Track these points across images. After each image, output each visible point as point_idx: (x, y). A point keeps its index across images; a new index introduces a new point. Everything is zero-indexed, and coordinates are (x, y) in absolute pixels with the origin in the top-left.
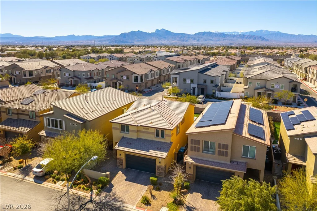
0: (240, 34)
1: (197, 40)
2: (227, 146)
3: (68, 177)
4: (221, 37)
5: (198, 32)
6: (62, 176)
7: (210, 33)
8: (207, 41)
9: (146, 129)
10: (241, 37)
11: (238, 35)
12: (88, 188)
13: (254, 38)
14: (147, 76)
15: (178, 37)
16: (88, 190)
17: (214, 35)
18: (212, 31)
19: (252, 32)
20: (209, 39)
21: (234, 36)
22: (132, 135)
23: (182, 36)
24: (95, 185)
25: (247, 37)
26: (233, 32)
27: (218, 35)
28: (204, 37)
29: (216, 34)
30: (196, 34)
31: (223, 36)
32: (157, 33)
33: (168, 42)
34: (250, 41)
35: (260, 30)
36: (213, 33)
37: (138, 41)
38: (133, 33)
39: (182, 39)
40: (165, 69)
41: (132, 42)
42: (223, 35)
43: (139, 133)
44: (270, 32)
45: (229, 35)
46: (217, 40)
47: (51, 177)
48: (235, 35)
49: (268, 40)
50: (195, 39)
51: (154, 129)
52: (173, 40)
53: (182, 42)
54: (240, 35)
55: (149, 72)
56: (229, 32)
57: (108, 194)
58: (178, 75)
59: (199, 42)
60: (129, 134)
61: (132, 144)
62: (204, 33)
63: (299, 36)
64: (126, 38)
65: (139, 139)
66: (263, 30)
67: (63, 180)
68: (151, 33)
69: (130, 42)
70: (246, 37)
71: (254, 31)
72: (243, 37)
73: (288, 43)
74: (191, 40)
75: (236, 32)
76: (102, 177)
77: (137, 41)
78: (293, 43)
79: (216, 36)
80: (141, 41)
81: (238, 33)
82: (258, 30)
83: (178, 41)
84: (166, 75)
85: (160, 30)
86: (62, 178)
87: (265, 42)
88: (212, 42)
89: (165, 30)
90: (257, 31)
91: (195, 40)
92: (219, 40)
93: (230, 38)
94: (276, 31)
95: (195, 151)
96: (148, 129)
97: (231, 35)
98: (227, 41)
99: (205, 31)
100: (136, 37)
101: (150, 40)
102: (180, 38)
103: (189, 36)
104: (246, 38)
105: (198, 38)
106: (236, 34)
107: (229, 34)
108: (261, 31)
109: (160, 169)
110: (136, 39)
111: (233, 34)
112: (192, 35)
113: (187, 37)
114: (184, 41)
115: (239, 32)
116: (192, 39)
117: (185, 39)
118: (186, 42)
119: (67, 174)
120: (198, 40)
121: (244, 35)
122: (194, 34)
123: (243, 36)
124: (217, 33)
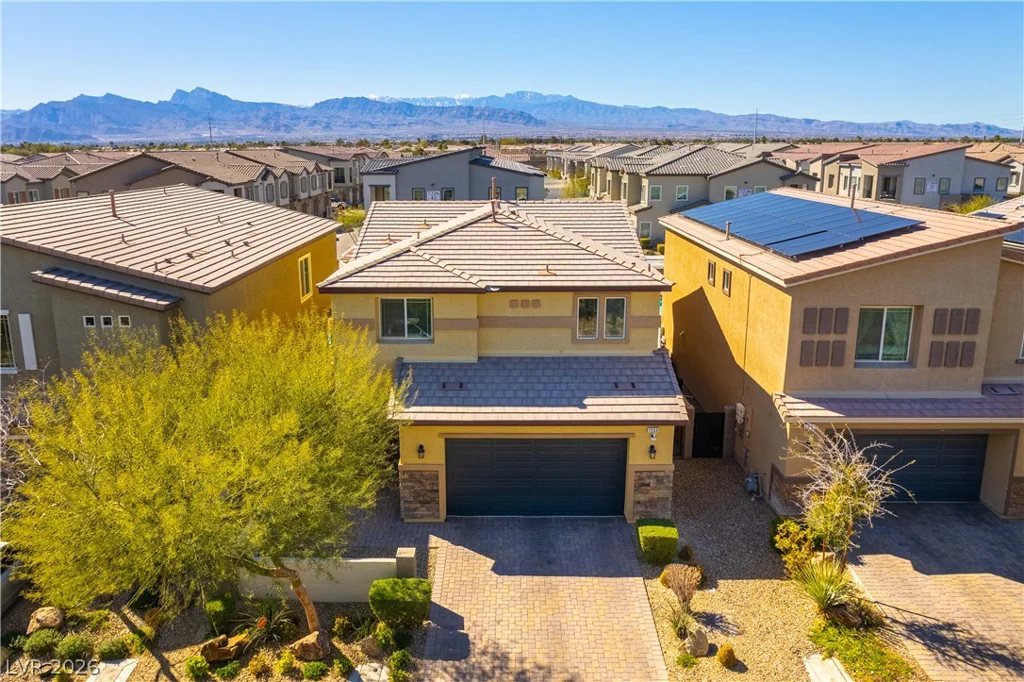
0: (458, 104)
1: (324, 125)
2: (974, 315)
3: (147, 629)
4: (400, 113)
5: (324, 100)
6: (95, 630)
7: (363, 103)
8: (358, 128)
9: (525, 304)
10: (463, 114)
11: (453, 107)
12: (321, 665)
13: (503, 117)
14: (252, 191)
15: (257, 117)
16: (324, 673)
17: (377, 108)
18: (372, 96)
19: (492, 97)
20: (364, 122)
21: (442, 111)
22: (448, 348)
23: (272, 113)
24: (348, 635)
25: (481, 114)
26: (438, 99)
27: (389, 109)
28: (346, 115)
29: (384, 104)
30: (317, 104)
31: (408, 112)
32: (177, 102)
33: (224, 134)
34: (491, 126)
35: (518, 93)
36: (374, 102)
37: (110, 131)
38: (84, 103)
39: (273, 122)
40: (305, 174)
41: (86, 137)
42: (406, 108)
43: (488, 332)
44: (546, 97)
45: (425, 109)
46: (389, 125)
47: (18, 652)
48: (443, 108)
49: (542, 123)
50: (314, 122)
51: (570, 294)
52: (243, 128)
53: (272, 134)
54: (460, 106)
55: (260, 180)
56: (425, 100)
57: (463, 665)
58: (393, 177)
59: (330, 133)
60: (432, 341)
61: (470, 386)
62: (345, 102)
63: (626, 109)
64: (60, 122)
65: (488, 363)
66: (526, 93)
67: (116, 655)
68: (156, 102)
69: (79, 138)
70: (478, 113)
71: (502, 95)
72: (470, 116)
73: (600, 132)
74: (303, 124)
75: (447, 99)
76: (382, 583)
77: (106, 133)
78: (611, 132)
79: (385, 111)
80: (120, 131)
81: (453, 100)
82: (512, 92)
83: (258, 131)
84: (310, 197)
85: (189, 91)
86: (102, 642)
87: (535, 129)
88: (372, 131)
89: (208, 92)
90: (508, 95)
91: (316, 127)
92: (395, 125)
93: (431, 118)
94: (565, 94)
95: (821, 362)
96: (537, 304)
97: (431, 108)
98: (419, 127)
99: (348, 96)
100: (99, 117)
101: (155, 126)
102: (265, 120)
103: (296, 114)
104: (479, 117)
105: (326, 120)
106: (446, 104)
107: (424, 104)
108: (521, 94)
109: (652, 482)
110: (99, 123)
111: (438, 104)
112: (304, 109)
113: (288, 115)
114: (277, 128)
115: (456, 97)
116: (307, 122)
117: (283, 121)
118: (285, 131)
119: (126, 611)
120: (327, 127)
121: (471, 108)
122: (311, 104)
123: (468, 111)
124: (386, 101)
